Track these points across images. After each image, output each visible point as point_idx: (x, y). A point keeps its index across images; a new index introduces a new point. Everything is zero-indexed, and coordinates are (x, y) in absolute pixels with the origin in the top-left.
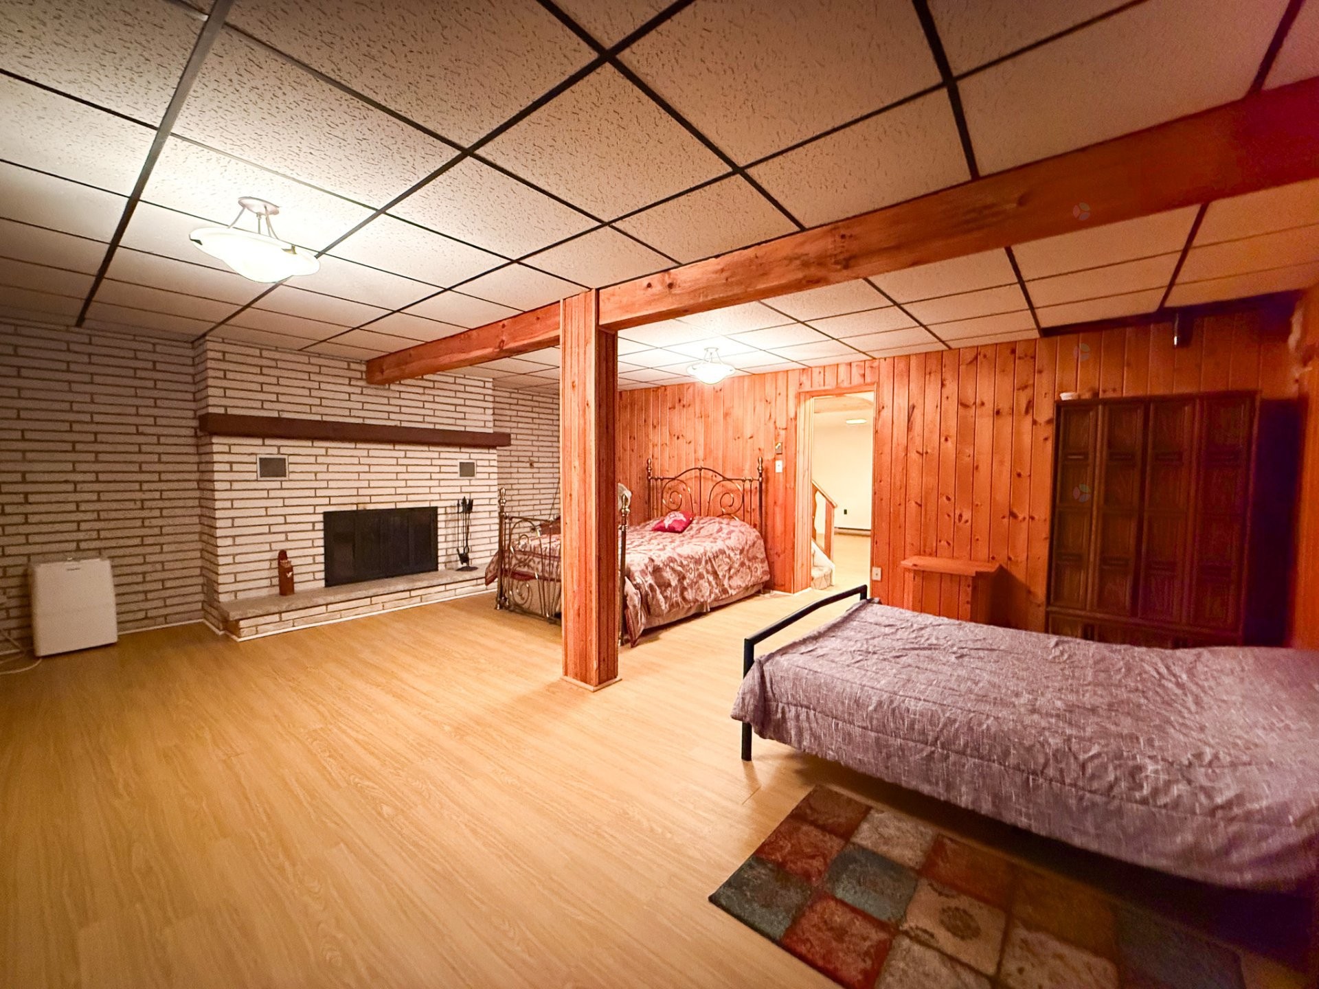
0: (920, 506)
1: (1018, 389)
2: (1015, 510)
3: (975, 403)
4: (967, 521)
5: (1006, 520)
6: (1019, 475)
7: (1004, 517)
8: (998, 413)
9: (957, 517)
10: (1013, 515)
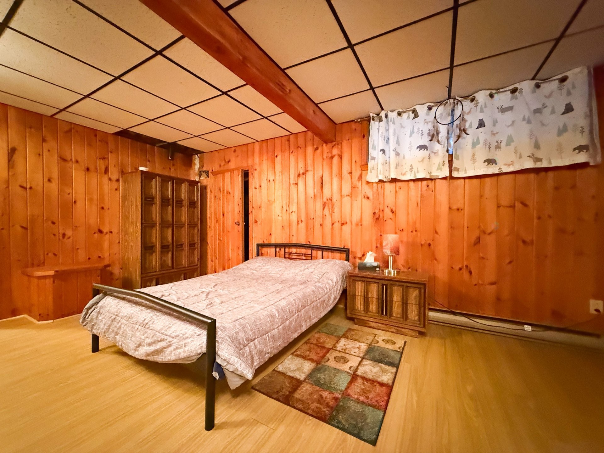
0: (26, 229)
1: (100, 159)
2: (101, 229)
3: (71, 160)
4: (69, 238)
5: (96, 235)
6: (103, 208)
7: (95, 233)
8: (88, 169)
9: (61, 235)
10: (100, 231)
